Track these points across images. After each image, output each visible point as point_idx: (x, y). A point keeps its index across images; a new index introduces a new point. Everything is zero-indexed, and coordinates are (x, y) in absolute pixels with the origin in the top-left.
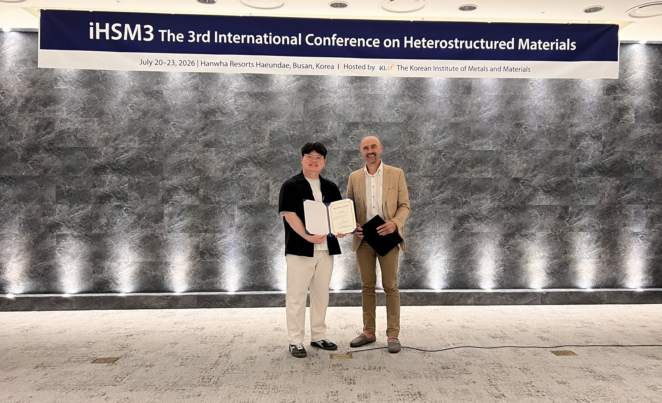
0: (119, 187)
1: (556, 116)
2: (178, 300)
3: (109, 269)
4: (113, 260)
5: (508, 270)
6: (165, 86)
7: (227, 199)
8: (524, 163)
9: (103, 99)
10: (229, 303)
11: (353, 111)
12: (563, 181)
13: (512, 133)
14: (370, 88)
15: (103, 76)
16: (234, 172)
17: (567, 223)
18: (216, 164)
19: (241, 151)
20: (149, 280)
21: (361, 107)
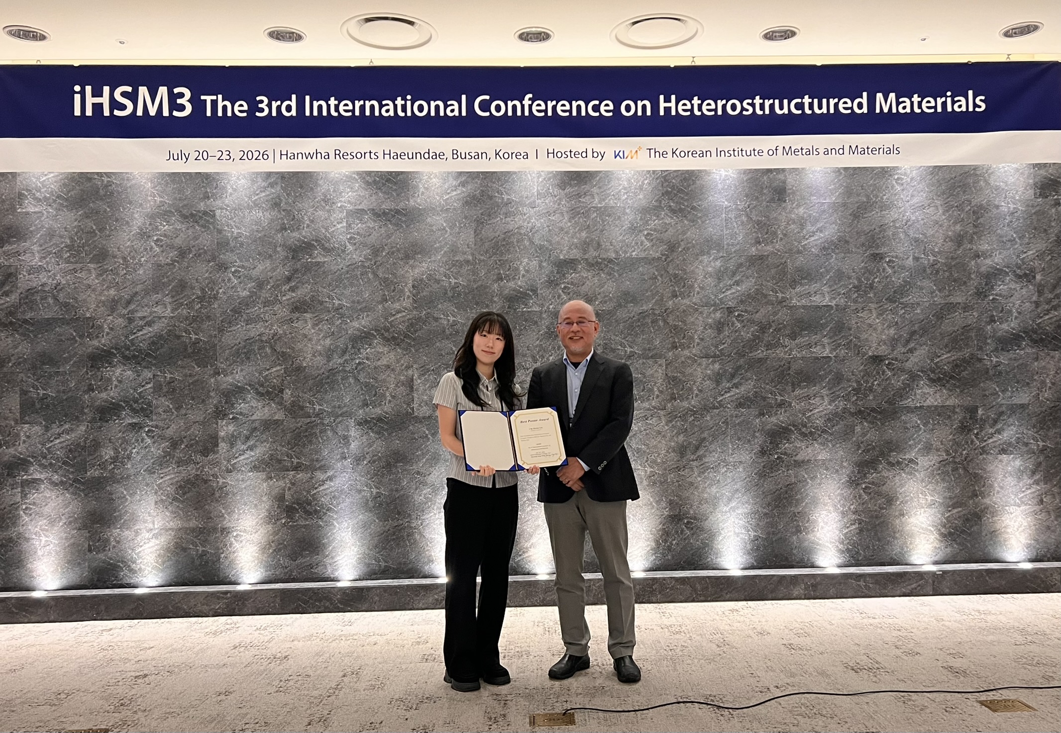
0: (135, 390)
1: (946, 238)
2: (246, 600)
3: (118, 542)
4: (125, 526)
5: (868, 530)
6: (219, 203)
7: (334, 407)
8: (889, 327)
9: (106, 228)
10: (341, 604)
11: (566, 238)
12: (964, 360)
13: (865, 273)
14: (596, 196)
15: (106, 186)
16: (347, 357)
17: (975, 439)
18: (314, 342)
19: (361, 317)
20: (193, 562)
21: (581, 230)
